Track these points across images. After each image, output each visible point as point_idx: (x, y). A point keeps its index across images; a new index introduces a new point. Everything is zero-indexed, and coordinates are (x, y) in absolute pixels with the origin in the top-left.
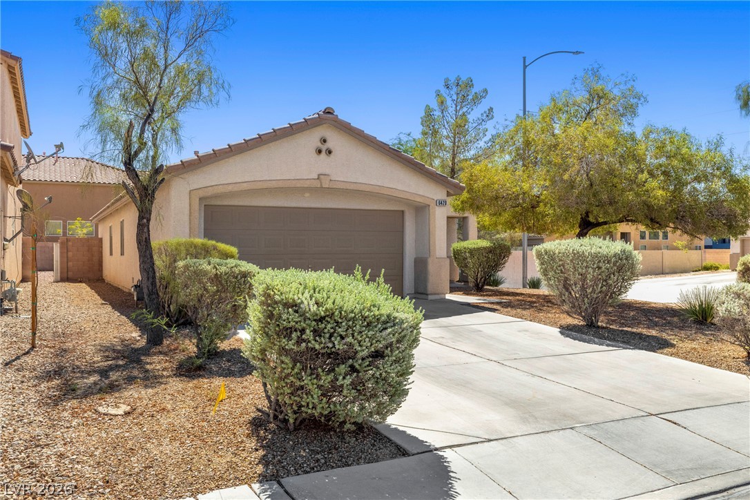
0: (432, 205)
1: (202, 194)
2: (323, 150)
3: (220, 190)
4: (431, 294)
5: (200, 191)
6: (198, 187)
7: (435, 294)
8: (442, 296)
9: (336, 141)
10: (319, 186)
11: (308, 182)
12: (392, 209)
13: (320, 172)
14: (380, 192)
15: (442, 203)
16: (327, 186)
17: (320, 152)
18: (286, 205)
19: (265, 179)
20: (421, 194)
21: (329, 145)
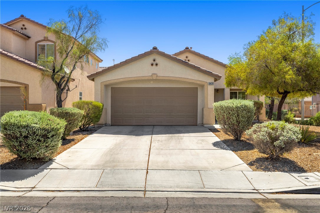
0: (206, 85)
1: (105, 83)
2: (154, 64)
3: (112, 82)
4: (206, 124)
5: (104, 83)
6: (104, 81)
7: (207, 124)
8: (212, 125)
9: (160, 60)
10: (152, 79)
11: (147, 77)
12: (191, 87)
13: (153, 73)
14: (179, 80)
15: (210, 84)
16: (155, 79)
17: (152, 65)
18: (143, 87)
19: (129, 77)
20: (200, 80)
21: (157, 61)
